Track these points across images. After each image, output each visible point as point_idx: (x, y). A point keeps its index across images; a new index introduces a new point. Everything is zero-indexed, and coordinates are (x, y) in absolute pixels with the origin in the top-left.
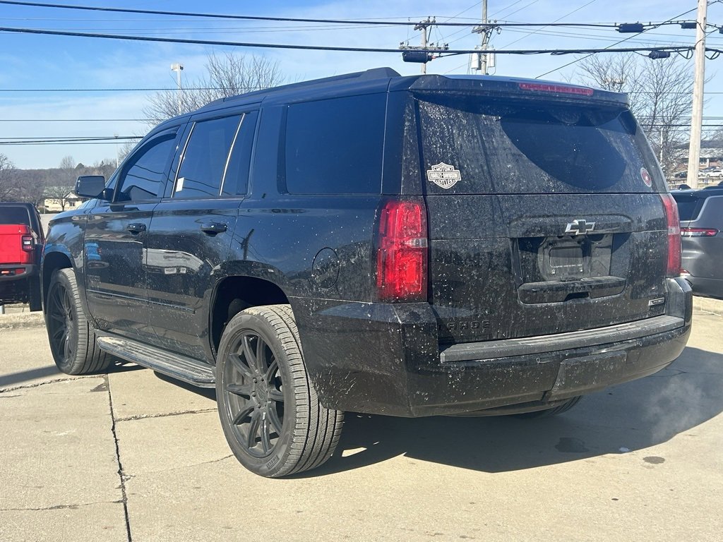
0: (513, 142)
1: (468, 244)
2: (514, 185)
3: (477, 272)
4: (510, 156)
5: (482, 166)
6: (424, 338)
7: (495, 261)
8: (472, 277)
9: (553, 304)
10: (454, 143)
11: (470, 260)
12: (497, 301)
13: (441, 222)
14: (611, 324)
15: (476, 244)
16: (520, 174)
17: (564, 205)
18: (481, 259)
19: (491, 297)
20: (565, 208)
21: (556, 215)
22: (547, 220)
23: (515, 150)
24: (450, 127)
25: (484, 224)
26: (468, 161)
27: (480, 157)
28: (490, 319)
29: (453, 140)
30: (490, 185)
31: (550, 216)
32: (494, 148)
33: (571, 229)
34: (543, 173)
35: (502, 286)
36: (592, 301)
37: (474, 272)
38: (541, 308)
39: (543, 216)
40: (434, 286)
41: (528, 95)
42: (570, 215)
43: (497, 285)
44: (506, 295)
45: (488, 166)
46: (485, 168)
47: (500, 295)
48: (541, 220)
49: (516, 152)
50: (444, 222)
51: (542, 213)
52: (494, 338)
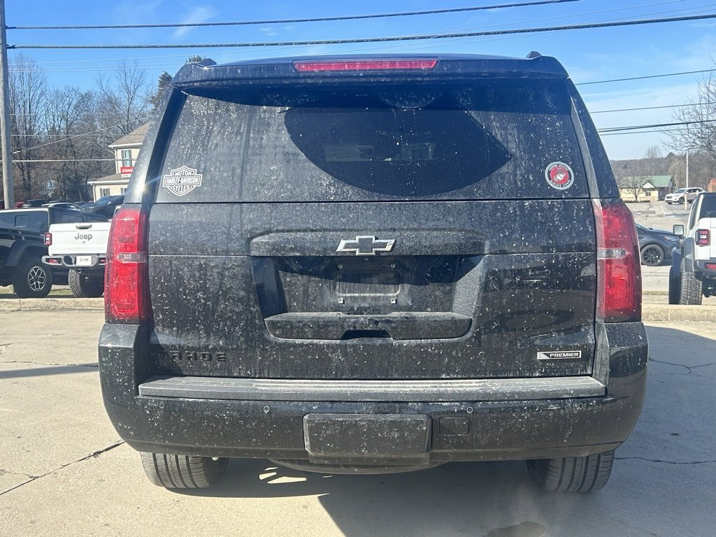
0: (294, 138)
1: (193, 262)
2: (271, 192)
3: (204, 294)
4: (280, 157)
5: (234, 169)
6: (119, 364)
7: (228, 283)
8: (198, 300)
9: (322, 342)
10: (208, 143)
11: (194, 281)
12: (234, 331)
13: (161, 234)
14: (444, 376)
15: (202, 262)
16: (286, 177)
17: (344, 217)
18: (209, 280)
19: (226, 325)
20: (344, 220)
21: (325, 230)
22: (309, 236)
23: (292, 148)
24: (212, 124)
25: (215, 238)
26: (218, 164)
27: (235, 158)
28: (226, 350)
29: (208, 140)
30: (236, 192)
31: (316, 231)
32: (261, 146)
33: (345, 248)
34: (324, 175)
35: (239, 314)
36: (395, 342)
37: (200, 294)
38: (302, 345)
39: (305, 231)
40: (154, 308)
41: (310, 77)
42: (351, 230)
43: (231, 311)
44: (245, 325)
45: (242, 169)
46: (238, 171)
47: (237, 324)
48: (300, 234)
49: (290, 150)
50: (165, 235)
51: (303, 226)
52: (235, 374)
